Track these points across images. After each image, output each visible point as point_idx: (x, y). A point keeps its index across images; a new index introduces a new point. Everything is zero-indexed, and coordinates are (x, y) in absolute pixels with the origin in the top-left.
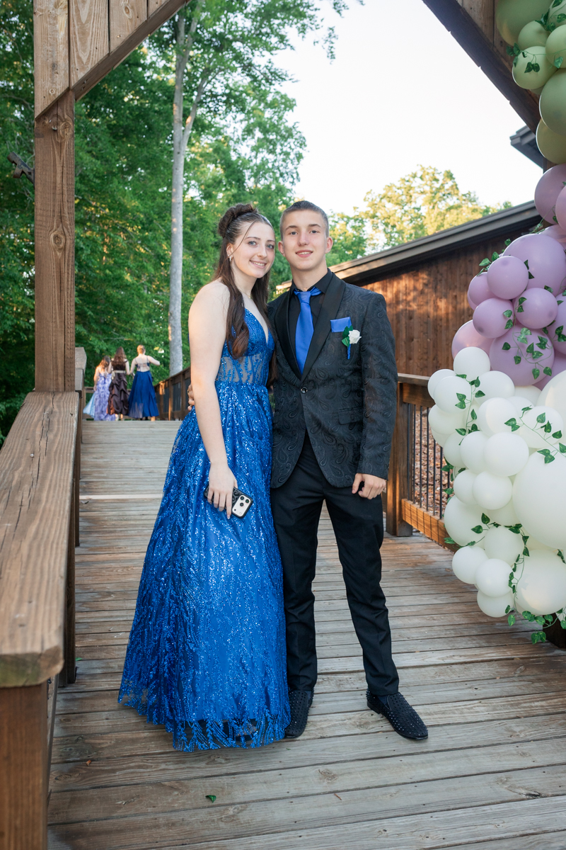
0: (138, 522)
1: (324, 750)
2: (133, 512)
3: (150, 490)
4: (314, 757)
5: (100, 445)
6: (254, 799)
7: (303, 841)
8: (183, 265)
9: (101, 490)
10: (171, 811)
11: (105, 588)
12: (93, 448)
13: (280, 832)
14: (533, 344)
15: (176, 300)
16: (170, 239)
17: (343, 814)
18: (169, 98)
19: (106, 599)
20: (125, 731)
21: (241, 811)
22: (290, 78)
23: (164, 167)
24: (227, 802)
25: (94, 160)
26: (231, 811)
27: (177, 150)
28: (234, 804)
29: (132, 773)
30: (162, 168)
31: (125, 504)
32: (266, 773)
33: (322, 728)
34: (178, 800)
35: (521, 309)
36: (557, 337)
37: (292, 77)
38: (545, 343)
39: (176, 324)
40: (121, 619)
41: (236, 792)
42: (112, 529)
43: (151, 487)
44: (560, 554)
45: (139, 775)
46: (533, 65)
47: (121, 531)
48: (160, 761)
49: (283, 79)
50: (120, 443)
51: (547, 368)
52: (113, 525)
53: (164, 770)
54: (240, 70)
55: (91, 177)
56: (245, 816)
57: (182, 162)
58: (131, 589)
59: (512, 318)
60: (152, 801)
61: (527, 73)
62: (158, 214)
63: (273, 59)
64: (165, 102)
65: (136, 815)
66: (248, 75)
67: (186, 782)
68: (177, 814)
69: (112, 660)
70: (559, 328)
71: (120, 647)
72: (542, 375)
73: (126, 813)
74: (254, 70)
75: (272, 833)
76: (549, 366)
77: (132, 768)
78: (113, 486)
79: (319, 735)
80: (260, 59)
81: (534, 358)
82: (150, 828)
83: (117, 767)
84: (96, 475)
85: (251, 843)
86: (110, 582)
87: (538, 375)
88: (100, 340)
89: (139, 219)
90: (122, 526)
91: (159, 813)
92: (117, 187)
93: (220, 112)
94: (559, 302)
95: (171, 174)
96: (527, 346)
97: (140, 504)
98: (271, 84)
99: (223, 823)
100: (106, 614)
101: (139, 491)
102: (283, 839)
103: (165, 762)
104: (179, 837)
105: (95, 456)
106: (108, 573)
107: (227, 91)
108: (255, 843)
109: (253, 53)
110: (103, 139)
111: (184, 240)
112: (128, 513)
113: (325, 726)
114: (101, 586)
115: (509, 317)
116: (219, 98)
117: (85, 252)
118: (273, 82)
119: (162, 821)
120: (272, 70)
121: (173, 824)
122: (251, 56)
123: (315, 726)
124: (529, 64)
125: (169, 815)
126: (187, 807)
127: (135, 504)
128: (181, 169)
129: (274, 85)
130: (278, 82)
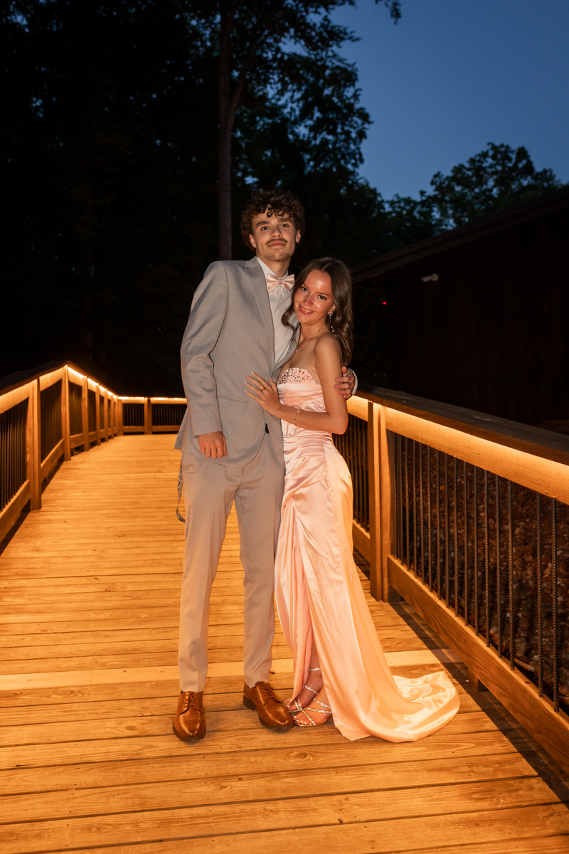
22: (349, 35)
37: (353, 35)
49: (342, 39)
54: (292, 31)
57: (229, 138)
63: (330, 17)
66: (301, 37)
74: (308, 31)
80: (315, 18)
93: (272, 81)
95: (218, 153)
98: (328, 46)
107: (279, 56)
109: (307, 12)
118: (331, 43)
120: (329, 29)
122: (304, 14)
129: (331, 46)
130: (335, 42)
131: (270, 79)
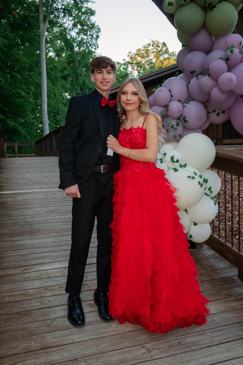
0: (21, 203)
1: (89, 295)
2: (20, 198)
3: (28, 188)
4: (85, 298)
5: (8, 169)
6: (59, 317)
7: (77, 332)
8: (47, 87)
9: (7, 189)
10: (24, 324)
11: (4, 232)
12: (5, 170)
13: (68, 329)
14: (173, 125)
15: (44, 102)
16: (41, 75)
17: (94, 320)
18: (37, 10)
19: (4, 237)
20: (7, 292)
21: (53, 322)
23: (36, 42)
24: (48, 318)
25: (3, 40)
26: (48, 322)
27: (42, 35)
28: (50, 319)
29: (9, 309)
30: (36, 43)
31: (16, 195)
32: (65, 306)
33: (90, 286)
34: (27, 319)
35: (167, 110)
36: (184, 121)
38: (179, 124)
39: (45, 113)
40: (10, 245)
41: (51, 314)
42: (9, 206)
43: (29, 187)
44: (186, 210)
45: (11, 310)
46: (170, 3)
47: (14, 207)
48: (21, 304)
49: (88, 2)
50: (18, 168)
51: (180, 134)
52: (11, 204)
53: (22, 307)
55: (3, 47)
56: (54, 324)
57: (44, 40)
58: (15, 232)
59: (164, 114)
60: (16, 320)
61: (169, 7)
62: (35, 64)
64: (35, 12)
65: (8, 326)
67: (31, 311)
68: (26, 325)
69: (4, 263)
70: (184, 117)
71: (8, 257)
72: (178, 137)
73: (4, 326)
75: (65, 330)
76: (181, 134)
77: (8, 307)
78: (12, 187)
79: (88, 289)
81: (174, 130)
82: (14, 331)
83: (2, 307)
84: (5, 182)
85: (56, 334)
86: (7, 229)
87: (176, 137)
88: (11, 121)
89: (26, 66)
90: (14, 205)
91: (18, 325)
92: (16, 52)
93: (61, 17)
94: (184, 107)
95: (40, 45)
96: (171, 125)
97: (23, 195)
98: (83, 4)
99: (45, 327)
100: (3, 243)
101: (24, 189)
102: (69, 332)
103: (22, 304)
104: (26, 334)
105: (6, 174)
106: (6, 226)
107: (63, 7)
108: (57, 334)
110: (7, 30)
111: (47, 75)
112: (17, 199)
113: (91, 285)
114: (3, 231)
115: (163, 113)
116: (60, 10)
117: (2, 82)
118: (84, 3)
119: (19, 328)
121: (24, 329)
123: (87, 285)
124: (169, 2)
125: (22, 325)
126: (30, 322)
127: (21, 195)
128: (44, 43)
129: (84, 4)
130: (86, 3)
131: (60, 16)
